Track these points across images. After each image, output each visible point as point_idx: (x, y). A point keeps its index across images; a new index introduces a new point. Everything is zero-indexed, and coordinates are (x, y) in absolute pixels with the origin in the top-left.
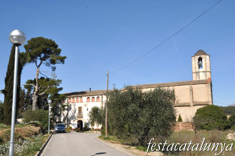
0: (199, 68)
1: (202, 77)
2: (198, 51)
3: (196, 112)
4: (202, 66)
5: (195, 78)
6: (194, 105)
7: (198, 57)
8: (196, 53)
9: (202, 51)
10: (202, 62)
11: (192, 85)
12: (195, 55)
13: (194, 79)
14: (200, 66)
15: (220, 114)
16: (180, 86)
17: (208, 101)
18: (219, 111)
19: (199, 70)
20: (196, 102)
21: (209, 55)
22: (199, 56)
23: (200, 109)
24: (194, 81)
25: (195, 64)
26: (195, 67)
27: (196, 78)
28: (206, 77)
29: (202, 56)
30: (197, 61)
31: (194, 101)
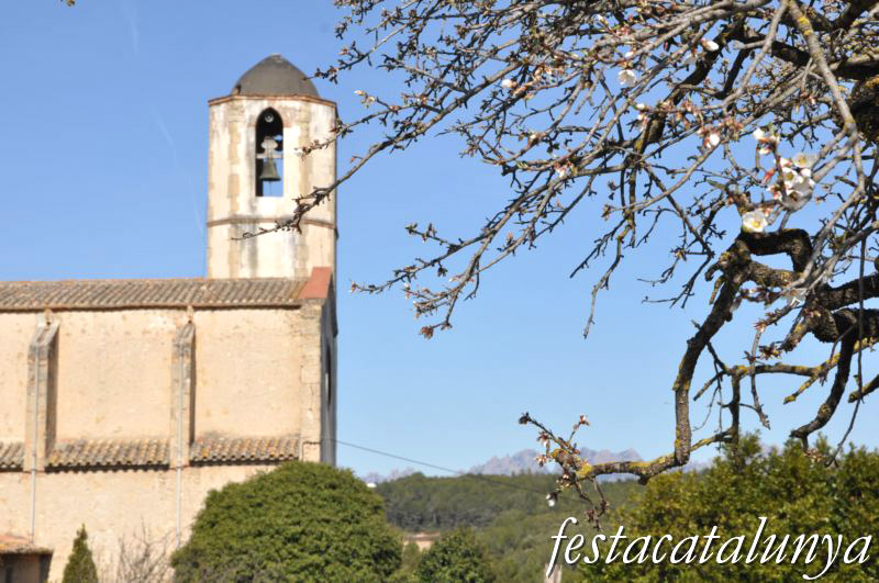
0: (259, 192)
1: (276, 258)
2: (260, 65)
3: (200, 518)
4: (277, 179)
5: (222, 261)
6: (193, 463)
7: (254, 108)
8: (244, 77)
9: (286, 64)
10: (280, 147)
11: (196, 308)
12: (239, 87)
13: (219, 270)
14: (264, 176)
15: (358, 527)
16: (108, 314)
17: (298, 435)
18: (357, 506)
19: (253, 208)
20: (214, 435)
21: (333, 105)
22: (265, 104)
23: (231, 488)
24: (211, 283)
25: (232, 158)
26: (233, 180)
27: (233, 262)
28: (304, 260)
29: (286, 106)
30: (247, 135)
31: (197, 434)
